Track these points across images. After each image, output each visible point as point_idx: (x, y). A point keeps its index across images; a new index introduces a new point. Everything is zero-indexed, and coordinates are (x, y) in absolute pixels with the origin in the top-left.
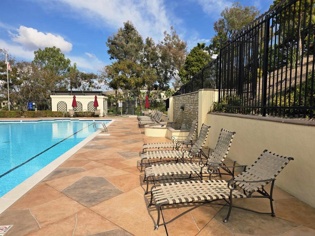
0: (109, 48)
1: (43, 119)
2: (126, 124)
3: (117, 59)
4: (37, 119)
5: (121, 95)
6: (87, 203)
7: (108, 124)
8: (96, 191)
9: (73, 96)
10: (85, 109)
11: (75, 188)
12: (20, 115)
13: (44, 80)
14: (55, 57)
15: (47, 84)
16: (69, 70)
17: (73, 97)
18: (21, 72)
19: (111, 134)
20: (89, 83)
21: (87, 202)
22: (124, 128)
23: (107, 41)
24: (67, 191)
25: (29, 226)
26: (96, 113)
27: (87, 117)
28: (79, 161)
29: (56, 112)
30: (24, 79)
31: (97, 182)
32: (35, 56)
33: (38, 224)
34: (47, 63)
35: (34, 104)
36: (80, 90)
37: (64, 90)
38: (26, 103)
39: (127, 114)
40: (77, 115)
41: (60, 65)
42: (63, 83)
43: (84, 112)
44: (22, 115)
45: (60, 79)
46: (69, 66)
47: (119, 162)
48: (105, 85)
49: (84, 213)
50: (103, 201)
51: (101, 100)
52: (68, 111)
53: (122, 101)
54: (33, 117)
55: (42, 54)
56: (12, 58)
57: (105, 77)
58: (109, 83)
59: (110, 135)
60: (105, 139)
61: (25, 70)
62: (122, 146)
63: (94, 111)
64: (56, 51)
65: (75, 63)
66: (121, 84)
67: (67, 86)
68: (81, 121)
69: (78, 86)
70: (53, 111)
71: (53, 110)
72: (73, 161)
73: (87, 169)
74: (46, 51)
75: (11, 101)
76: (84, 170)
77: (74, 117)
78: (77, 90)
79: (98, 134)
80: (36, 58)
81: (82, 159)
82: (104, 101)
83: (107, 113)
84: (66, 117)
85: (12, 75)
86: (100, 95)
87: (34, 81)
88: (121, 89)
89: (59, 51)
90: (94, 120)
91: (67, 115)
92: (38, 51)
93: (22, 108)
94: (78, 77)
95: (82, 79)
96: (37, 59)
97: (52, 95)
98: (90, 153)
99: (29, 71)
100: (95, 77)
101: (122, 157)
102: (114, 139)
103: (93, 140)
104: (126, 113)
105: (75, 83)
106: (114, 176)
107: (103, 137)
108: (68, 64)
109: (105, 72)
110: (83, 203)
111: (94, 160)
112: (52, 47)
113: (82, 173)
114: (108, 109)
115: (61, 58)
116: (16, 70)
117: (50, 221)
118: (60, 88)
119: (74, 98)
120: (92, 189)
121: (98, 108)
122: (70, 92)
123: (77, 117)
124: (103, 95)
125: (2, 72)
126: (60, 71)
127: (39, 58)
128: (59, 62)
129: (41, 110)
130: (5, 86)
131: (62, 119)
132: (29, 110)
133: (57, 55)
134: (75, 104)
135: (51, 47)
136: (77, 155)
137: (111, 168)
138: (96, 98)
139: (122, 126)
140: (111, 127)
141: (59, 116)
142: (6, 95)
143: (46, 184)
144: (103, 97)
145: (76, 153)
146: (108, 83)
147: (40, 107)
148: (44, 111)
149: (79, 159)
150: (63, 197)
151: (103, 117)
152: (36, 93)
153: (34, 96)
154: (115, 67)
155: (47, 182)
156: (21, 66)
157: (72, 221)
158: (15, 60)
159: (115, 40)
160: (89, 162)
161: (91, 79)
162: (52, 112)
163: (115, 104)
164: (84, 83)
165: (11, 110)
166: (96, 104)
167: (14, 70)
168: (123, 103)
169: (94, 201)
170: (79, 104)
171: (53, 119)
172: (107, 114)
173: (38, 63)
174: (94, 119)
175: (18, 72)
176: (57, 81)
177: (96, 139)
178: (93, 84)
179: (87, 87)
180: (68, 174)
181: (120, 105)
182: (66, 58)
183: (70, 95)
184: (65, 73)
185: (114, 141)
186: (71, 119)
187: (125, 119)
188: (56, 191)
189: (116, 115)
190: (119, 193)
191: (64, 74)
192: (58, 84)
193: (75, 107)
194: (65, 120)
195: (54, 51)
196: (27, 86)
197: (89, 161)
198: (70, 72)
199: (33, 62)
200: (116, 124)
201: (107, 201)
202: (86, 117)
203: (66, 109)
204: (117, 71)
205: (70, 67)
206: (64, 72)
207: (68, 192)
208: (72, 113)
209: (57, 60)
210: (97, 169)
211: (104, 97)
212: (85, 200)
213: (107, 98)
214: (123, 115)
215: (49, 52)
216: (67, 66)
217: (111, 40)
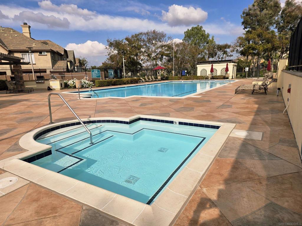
0: (243, 19)
3: (249, 28)
9: (211, 65)
10: (219, 73)
14: (198, 34)
15: (193, 57)
16: (208, 43)
20: (223, 52)
26: (227, 76)
29: (200, 76)
32: (185, 35)
35: (186, 71)
36: (216, 60)
37: (204, 60)
40: (213, 78)
42: (204, 54)
43: (218, 76)
45: (202, 51)
46: (208, 39)
48: (236, 53)
51: (231, 66)
55: (190, 34)
57: (237, 46)
58: (240, 51)
63: (225, 75)
65: (213, 36)
66: (250, 51)
67: (206, 57)
69: (214, 55)
70: (198, 75)
74: (192, 30)
77: (211, 79)
80: (185, 37)
82: (233, 67)
83: (235, 76)
86: (231, 63)
89: (201, 28)
90: (225, 81)
91: (207, 78)
92: (187, 31)
94: (215, 48)
95: (218, 50)
97: (198, 64)
100: (229, 47)
105: (212, 54)
109: (237, 42)
115: (202, 34)
118: (201, 59)
119: (212, 66)
121: (228, 72)
124: (233, 62)
127: (188, 37)
128: (201, 37)
131: (204, 80)
134: (212, 70)
135: (196, 27)
138: (227, 65)
141: (202, 79)
144: (233, 64)
148: (193, 76)
151: (232, 78)
159: (250, 12)
161: (225, 48)
165: (175, 76)
166: (227, 70)
170: (215, 70)
171: (199, 80)
173: (186, 41)
176: (199, 53)
182: (206, 33)
183: (210, 64)
184: (204, 45)
186: (209, 80)
187: (249, 80)
189: (243, 78)
191: (204, 47)
193: (212, 73)
195: (198, 29)
202: (219, 79)
203: (206, 74)
205: (209, 41)
208: (210, 76)
209: (199, 36)
211: (234, 64)
213: (236, 64)
214: (248, 78)
215: (194, 30)
216: (207, 40)
217: (245, 12)
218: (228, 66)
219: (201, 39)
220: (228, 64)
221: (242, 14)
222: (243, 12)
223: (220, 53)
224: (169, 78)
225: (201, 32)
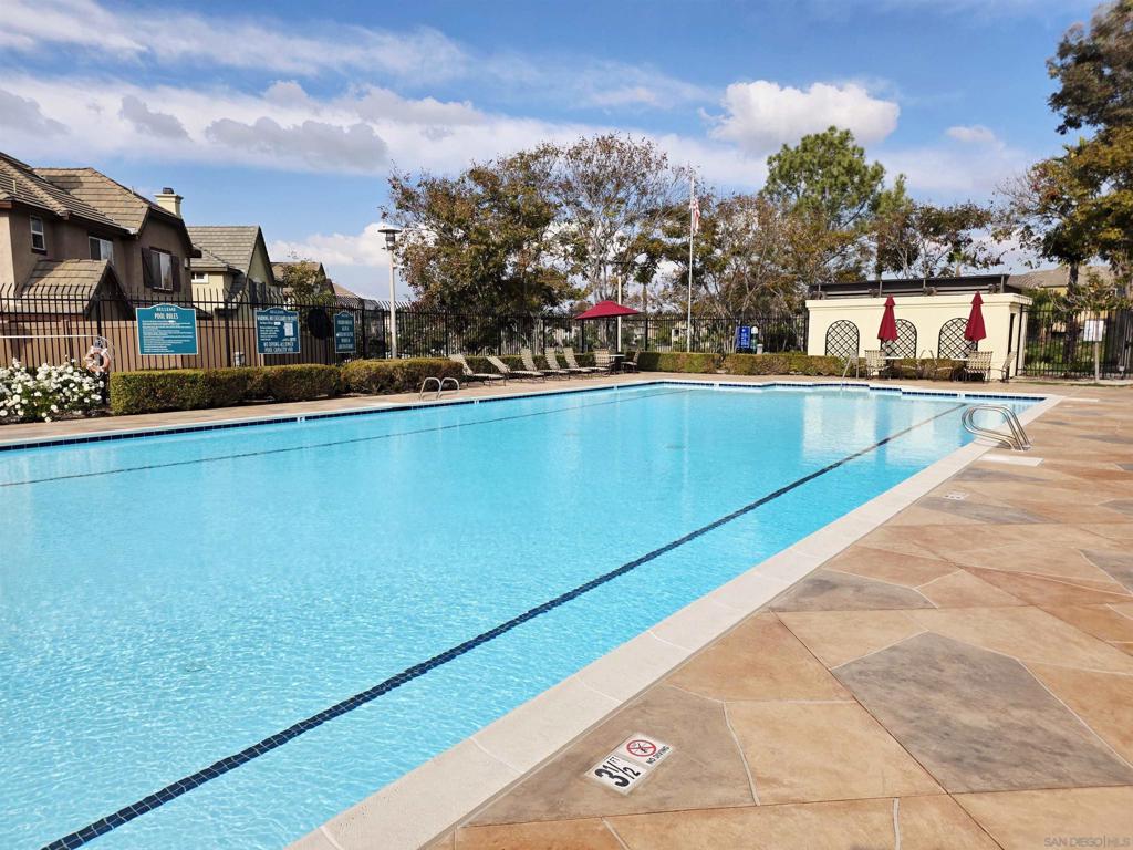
0: (1062, 81)
1: (779, 382)
2: (1123, 422)
3: (1095, 123)
4: (761, 381)
5: (1101, 284)
6: (945, 765)
7: (1028, 415)
8: (987, 722)
9: (883, 300)
10: (927, 348)
11: (888, 675)
12: (713, 365)
13: (790, 248)
14: (831, 164)
15: (800, 263)
16: (875, 207)
17: (886, 305)
18: (728, 229)
19: (1047, 461)
20: (950, 245)
21: (943, 760)
22: (1116, 439)
23: (1055, 49)
24: (858, 677)
25: (721, 777)
26: (974, 363)
27: (934, 379)
28: (902, 558)
29: (820, 358)
30: (734, 254)
31: (990, 675)
32: (771, 171)
33: (751, 779)
34: (805, 191)
35: (755, 330)
36: (911, 277)
37: (852, 278)
38: (733, 329)
39: (1125, 372)
40: (893, 372)
41: (845, 190)
42: (854, 254)
43: (923, 362)
44: (720, 367)
45: (844, 240)
46: (879, 188)
47: (1101, 607)
48: (1022, 246)
49: (934, 812)
50: (1025, 787)
51: (998, 311)
52: (862, 355)
53: (1104, 314)
54: (750, 374)
55: (791, 162)
56: (708, 190)
57: (1026, 211)
58: (1043, 238)
59: (1042, 465)
60: (1016, 478)
61: (739, 221)
62: (1112, 527)
63: (962, 359)
64: (836, 142)
65: (901, 176)
66: (1103, 235)
67: (863, 265)
68: (909, 393)
69: (906, 259)
70: (810, 354)
71: (811, 352)
72: (879, 550)
73: (939, 601)
74: (805, 150)
75: (693, 324)
76: (926, 602)
77: (883, 376)
78: (901, 276)
79: (980, 452)
80: (772, 179)
81: (915, 550)
82: (1012, 316)
83: (1020, 367)
84: (853, 376)
85: (703, 244)
86: (997, 291)
87: (761, 255)
88: (1105, 258)
89: (847, 139)
90: (963, 393)
91: (859, 371)
92: (779, 156)
93: (721, 344)
94: (908, 226)
95: (925, 234)
96: (774, 181)
97: (813, 298)
98: (948, 532)
99: (748, 225)
100: (981, 219)
101: (1113, 581)
102: (1063, 485)
103: (961, 476)
104: (1122, 369)
105: (896, 253)
106: (1075, 672)
107: (1007, 471)
108: (874, 182)
109: (1028, 190)
110: (925, 761)
111: (966, 568)
112: (825, 131)
113: (919, 614)
114: (1027, 347)
115: (851, 164)
116: (715, 226)
117: (791, 786)
118: (840, 275)
119: (890, 306)
120: (967, 703)
121: (982, 345)
122: (874, 284)
123: (893, 377)
124: (1008, 289)
125: (679, 237)
126: (846, 212)
127: (782, 178)
128: (844, 179)
129: (772, 350)
130: (683, 279)
131: (839, 382)
132: (740, 350)
133: (839, 157)
134: (888, 330)
135: (820, 133)
136: (898, 529)
137: (1058, 623)
138: (977, 303)
139: (1100, 428)
140: (1043, 427)
141: (831, 374)
142: (684, 305)
143: (781, 624)
144: (1011, 297)
145: (891, 523)
146: (1039, 239)
147: (772, 341)
148: (782, 356)
149: (904, 548)
150: (841, 699)
151: (1002, 381)
152: (763, 294)
153: (756, 307)
154: (1083, 160)
155: (784, 616)
156: (727, 211)
157: (877, 830)
158: (715, 194)
159: (1100, 41)
160: (949, 572)
161: (963, 227)
162: (807, 358)
163: (1060, 327)
164: (929, 247)
165: (692, 350)
166: (975, 329)
167: (708, 227)
168: (1108, 322)
169: (977, 769)
170: (904, 329)
171: (811, 383)
172: (1020, 372)
173: (775, 196)
174: (961, 390)
175: (718, 234)
176: (832, 249)
177: (975, 473)
178: (969, 250)
179: (943, 263)
180: (859, 604)
181: (1093, 328)
182: (869, 162)
183: (875, 295)
184: (860, 216)
185: (1066, 496)
186: (873, 384)
187: (1114, 396)
188: (817, 665)
189: (1066, 377)
190: (1117, 779)
191: (856, 223)
192: (832, 261)
193: (890, 342)
194: (850, 389)
195: (831, 144)
196: (738, 274)
197: (947, 566)
198: (881, 209)
199: (760, 193)
200: (1067, 415)
201: (1046, 794)
202: (928, 378)
203: (855, 347)
204: (1088, 176)
205: (880, 194)
206: (857, 215)
207: (860, 682)
208: (876, 363)
209: (835, 173)
210: (985, 611)
211: (1017, 300)
212: (933, 748)
213: (1028, 301)
214: (1103, 378)
215: (812, 150)
216: (872, 192)
217: (1074, 43)
218: (984, 310)
219: (844, 184)
220: (985, 297)
221: (1054, 55)
222: (1062, 45)
223: (933, 250)
224: (662, 363)
225: (844, 155)
